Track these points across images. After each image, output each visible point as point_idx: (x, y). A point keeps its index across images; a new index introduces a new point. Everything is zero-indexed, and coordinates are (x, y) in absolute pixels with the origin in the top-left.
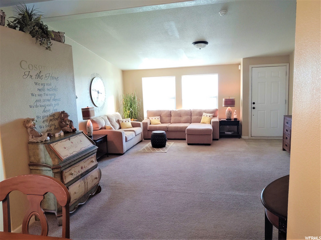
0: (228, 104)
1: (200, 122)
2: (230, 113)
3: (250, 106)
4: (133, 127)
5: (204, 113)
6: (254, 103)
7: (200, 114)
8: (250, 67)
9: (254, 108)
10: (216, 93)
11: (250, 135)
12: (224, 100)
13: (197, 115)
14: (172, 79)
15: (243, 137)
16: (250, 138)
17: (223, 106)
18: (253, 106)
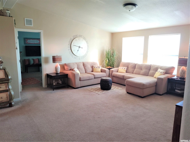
0: (182, 64)
1: (153, 76)
4: (101, 72)
5: (159, 69)
7: (156, 69)
13: (154, 70)
14: (142, 39)
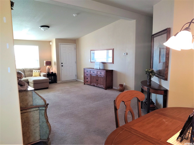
0: (48, 64)
1: (32, 76)
2: (49, 69)
3: (60, 65)
5: (33, 70)
6: (62, 63)
8: (59, 44)
9: (62, 66)
10: (38, 58)
11: (61, 81)
12: (45, 62)
13: (29, 72)
15: (58, 82)
16: (61, 82)
17: (45, 65)
18: (62, 65)
